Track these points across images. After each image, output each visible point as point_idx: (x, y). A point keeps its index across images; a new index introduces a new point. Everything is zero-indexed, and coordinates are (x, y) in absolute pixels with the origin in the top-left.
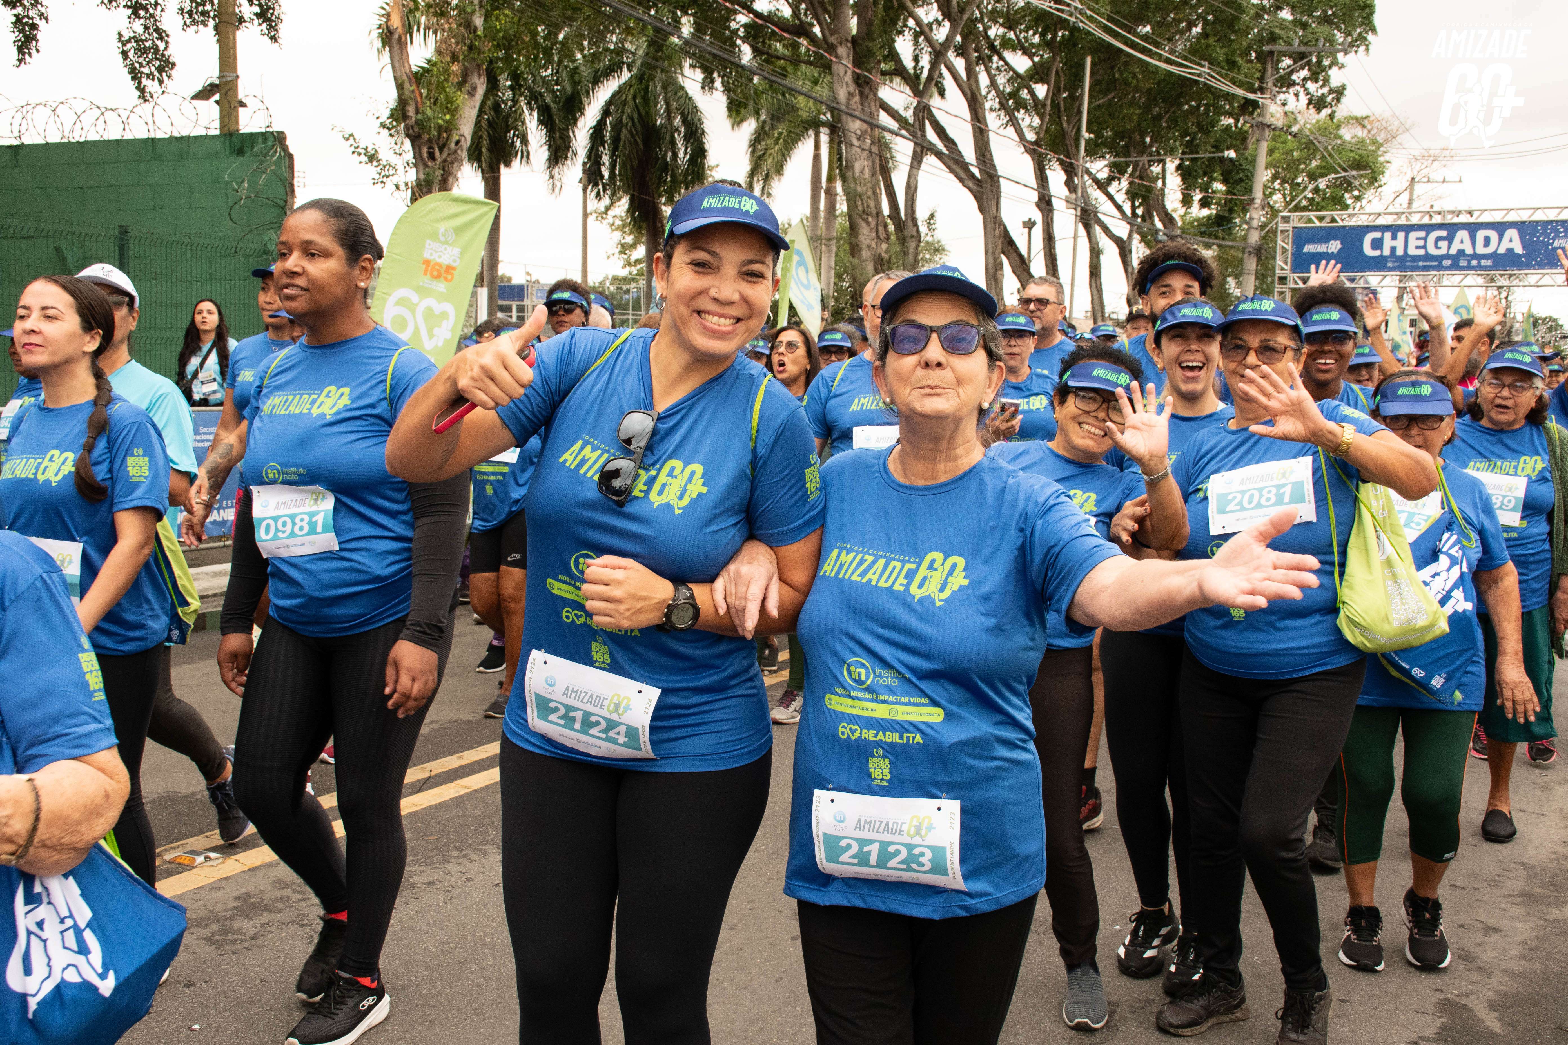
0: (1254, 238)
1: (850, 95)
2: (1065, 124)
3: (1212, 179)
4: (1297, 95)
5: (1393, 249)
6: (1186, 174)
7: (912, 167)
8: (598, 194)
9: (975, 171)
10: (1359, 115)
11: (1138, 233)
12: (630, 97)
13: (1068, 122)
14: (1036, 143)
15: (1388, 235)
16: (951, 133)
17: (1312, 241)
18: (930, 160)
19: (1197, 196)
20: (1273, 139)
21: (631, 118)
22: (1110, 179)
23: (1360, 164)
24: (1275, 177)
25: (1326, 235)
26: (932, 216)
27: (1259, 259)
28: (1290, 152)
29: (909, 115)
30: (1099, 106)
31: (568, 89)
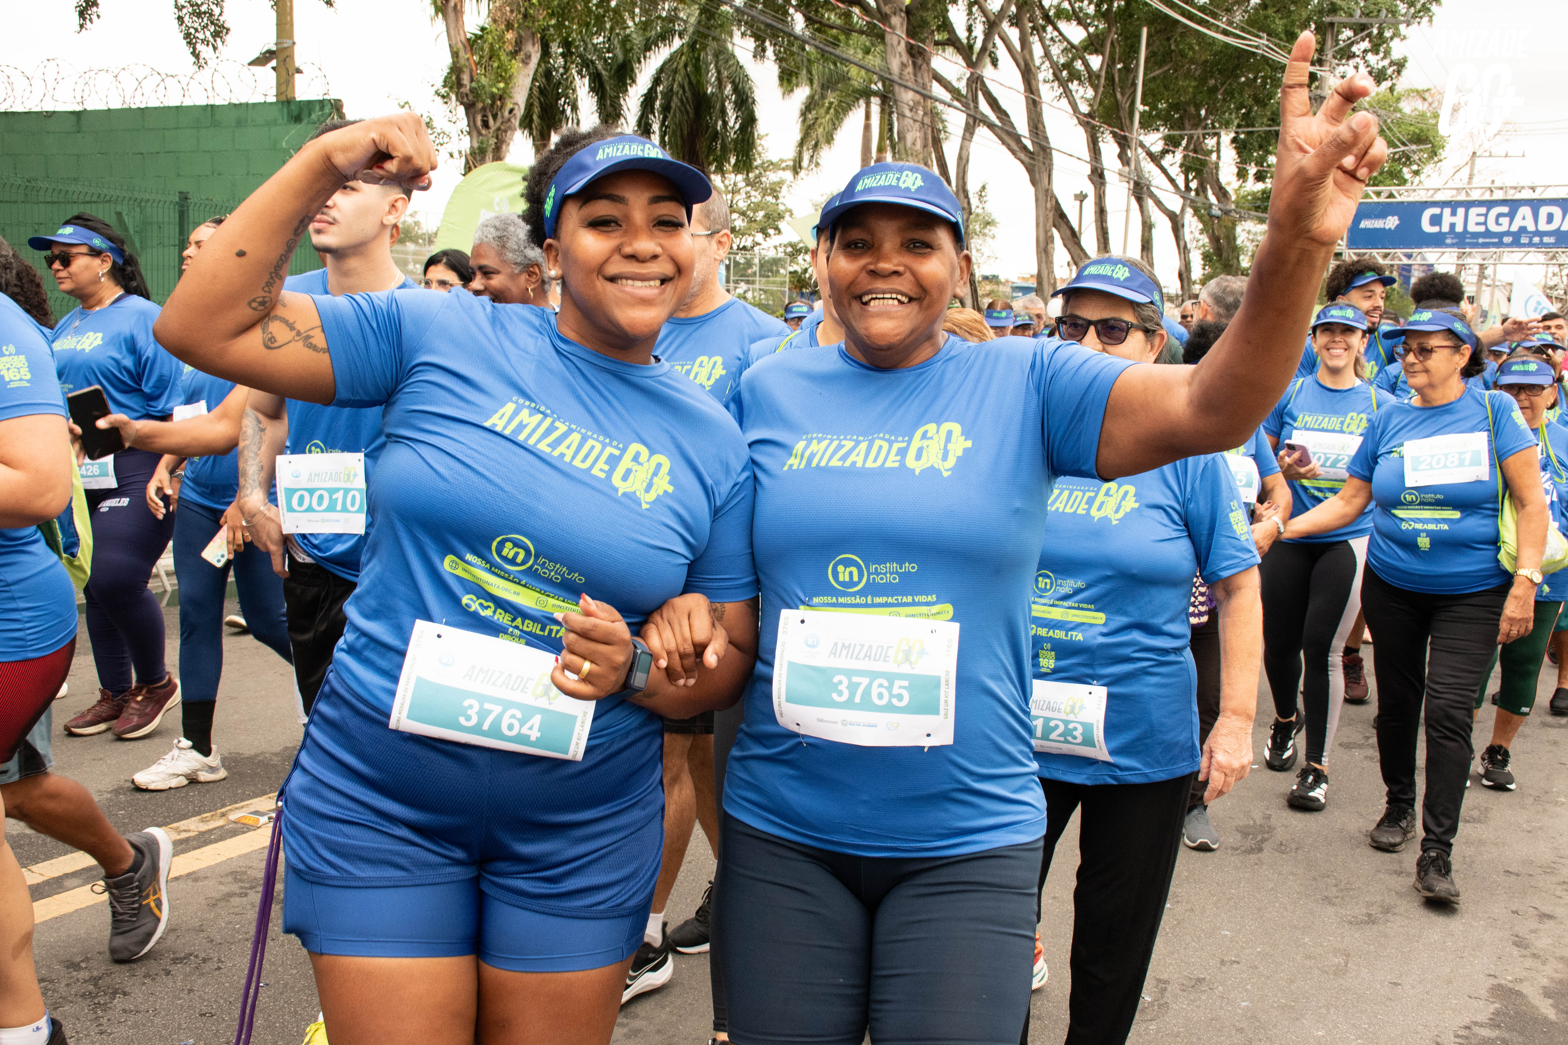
1: (903, 65)
2: (1119, 96)
3: (1267, 153)
4: (1356, 67)
5: (1452, 226)
6: (1241, 146)
7: (964, 138)
9: (1028, 143)
11: (1191, 207)
12: (681, 65)
13: (1123, 94)
14: (1090, 115)
15: (1447, 211)
16: (1004, 105)
17: (1368, 216)
18: (982, 132)
19: (1252, 170)
21: (682, 86)
22: (1164, 152)
23: (1419, 139)
25: (1383, 211)
26: (984, 188)
29: (962, 86)
30: (1154, 77)
31: (620, 56)
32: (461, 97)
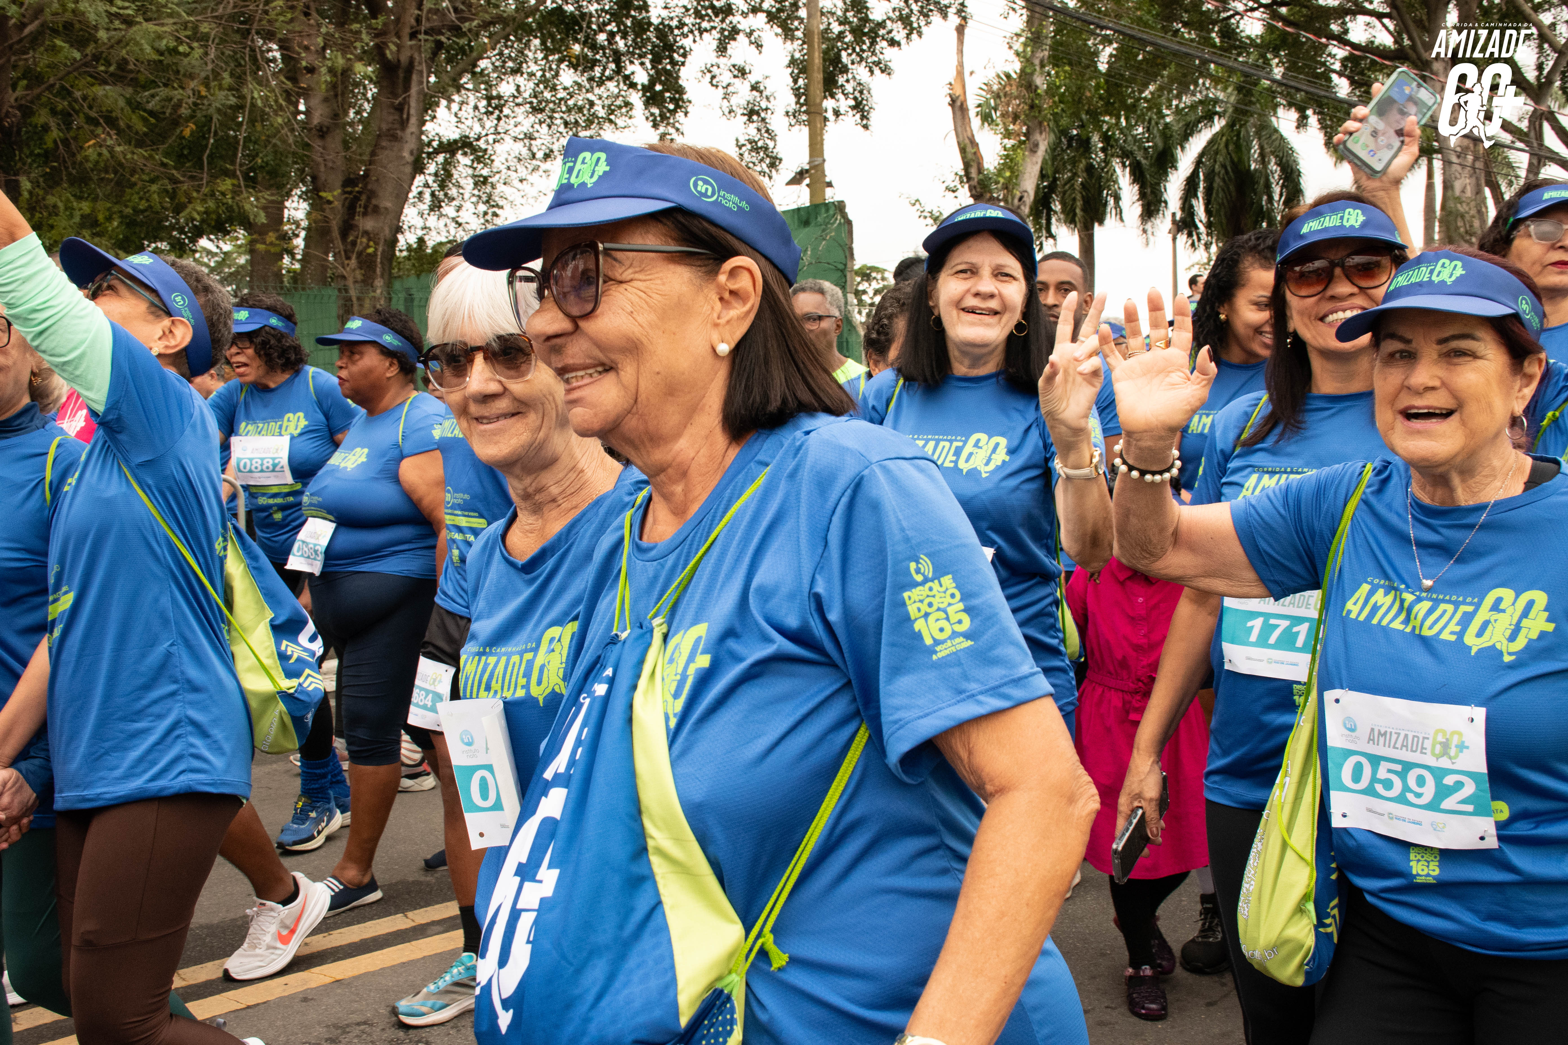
12: (1222, 145)
21: (1224, 166)
31: (1160, 145)
32: (970, 190)
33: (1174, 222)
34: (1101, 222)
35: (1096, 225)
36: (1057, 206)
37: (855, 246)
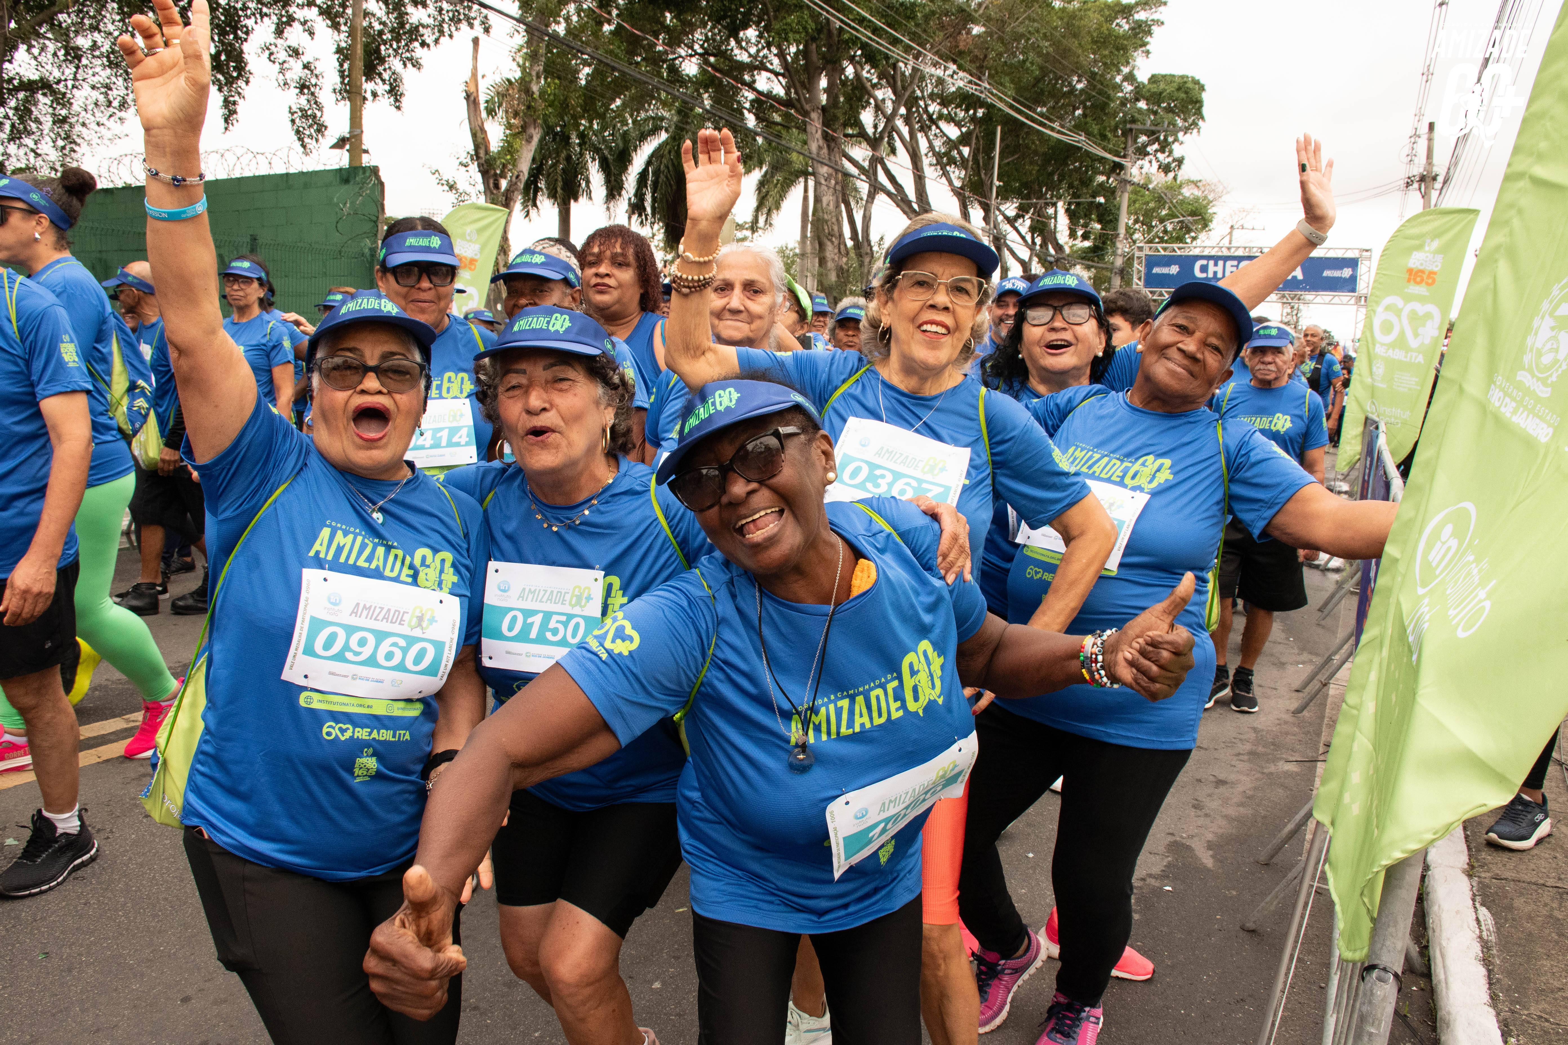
0: (1119, 262)
1: (820, 148)
2: (983, 176)
3: (1091, 220)
4: (1150, 162)
5: (1215, 273)
6: (1072, 215)
7: (867, 201)
8: (642, 223)
9: (915, 206)
10: (1194, 178)
11: (1038, 256)
12: (666, 152)
13: (986, 174)
14: (962, 188)
15: (1211, 263)
16: (900, 180)
17: (1159, 265)
18: (881, 199)
19: (1080, 233)
20: (1135, 192)
21: (667, 167)
22: (1018, 216)
23: (1193, 214)
24: (1136, 221)
25: (1168, 261)
26: (882, 238)
27: (1122, 278)
28: (1147, 203)
29: (866, 164)
30: (1008, 163)
31: (621, 145)
32: (479, 166)
33: (630, 204)
34: (576, 200)
35: (572, 201)
36: (542, 185)
37: (386, 202)
